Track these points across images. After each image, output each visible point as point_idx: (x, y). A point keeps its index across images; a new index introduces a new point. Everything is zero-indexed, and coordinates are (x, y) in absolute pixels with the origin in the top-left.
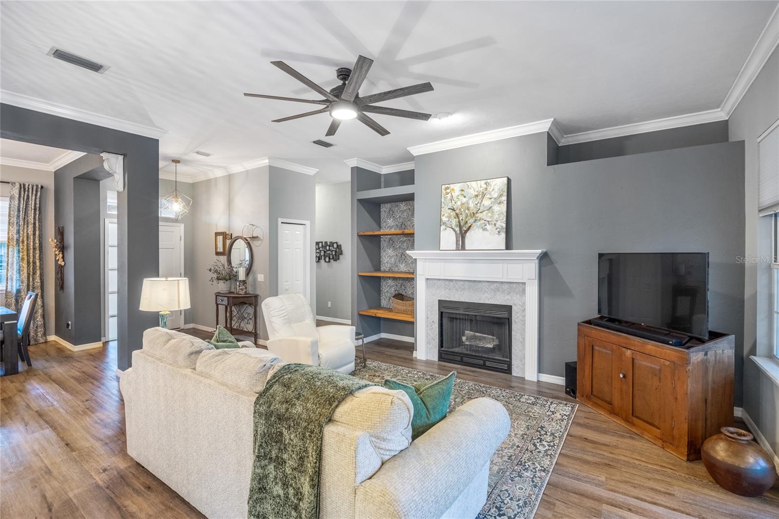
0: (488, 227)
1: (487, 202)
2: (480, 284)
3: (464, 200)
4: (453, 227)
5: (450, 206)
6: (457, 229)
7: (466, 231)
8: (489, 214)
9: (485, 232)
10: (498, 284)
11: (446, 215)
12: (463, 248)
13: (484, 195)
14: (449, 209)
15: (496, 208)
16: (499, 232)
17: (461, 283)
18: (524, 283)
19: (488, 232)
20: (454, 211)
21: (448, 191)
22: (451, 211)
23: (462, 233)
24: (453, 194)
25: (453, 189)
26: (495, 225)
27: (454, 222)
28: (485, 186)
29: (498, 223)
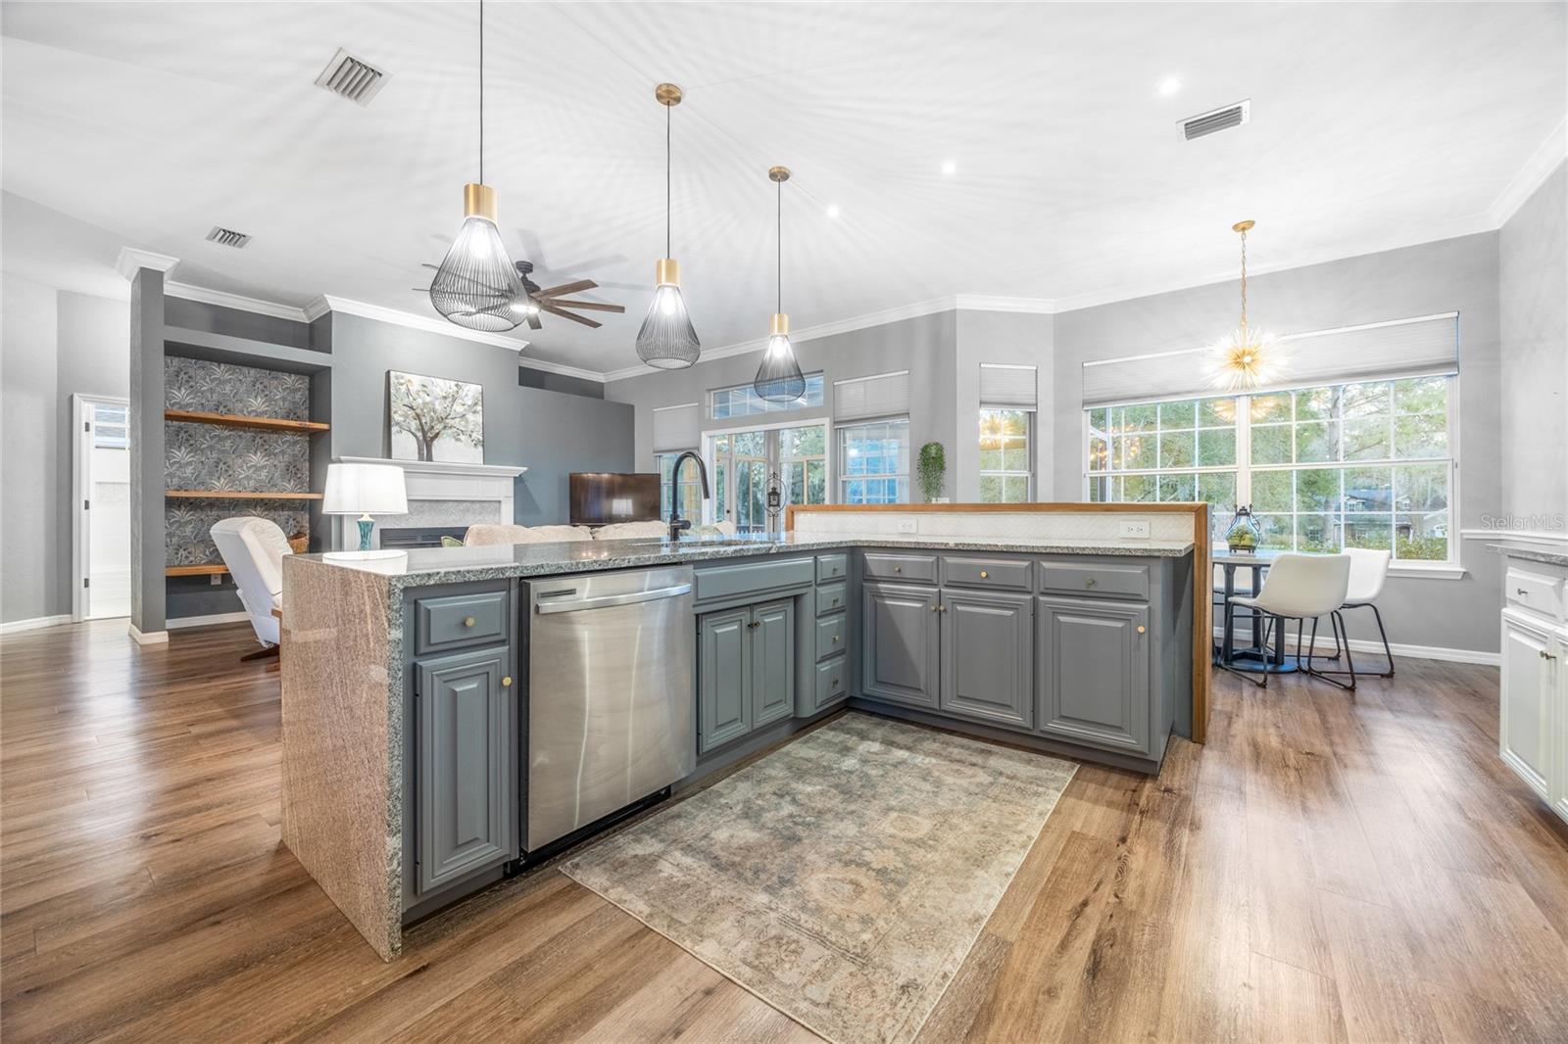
0: (462, 437)
1: (458, 408)
2: (445, 505)
3: (428, 399)
4: (413, 431)
5: (406, 401)
6: (419, 434)
7: (433, 439)
8: (463, 423)
9: (458, 443)
10: (468, 504)
11: (400, 413)
12: (430, 458)
13: (454, 399)
14: (404, 405)
15: (470, 417)
16: (475, 445)
17: (419, 504)
18: (500, 502)
19: (462, 444)
20: (415, 410)
21: (403, 382)
22: (409, 409)
23: (427, 441)
24: (410, 388)
25: (410, 382)
26: (470, 436)
27: (414, 424)
28: (456, 389)
29: (474, 435)
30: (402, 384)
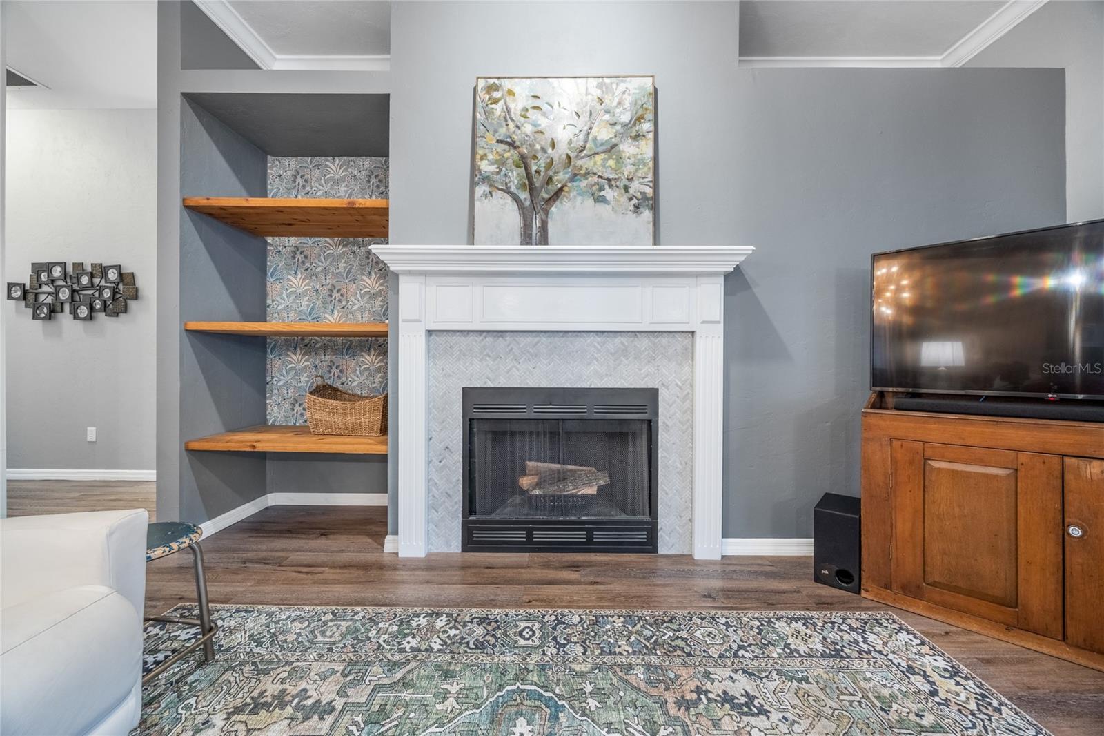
0: (608, 193)
2: (580, 342)
4: (512, 189)
5: (502, 134)
6: (524, 196)
7: (550, 203)
8: (611, 163)
9: (601, 207)
11: (490, 157)
13: (594, 116)
14: (498, 141)
15: (627, 146)
16: (637, 207)
17: (529, 339)
18: (693, 333)
19: (609, 207)
20: (515, 148)
21: (497, 95)
22: (506, 147)
23: (539, 207)
24: (512, 105)
25: (511, 93)
26: (626, 189)
27: (515, 177)
28: (598, 93)
29: (635, 187)
30: (496, 101)
